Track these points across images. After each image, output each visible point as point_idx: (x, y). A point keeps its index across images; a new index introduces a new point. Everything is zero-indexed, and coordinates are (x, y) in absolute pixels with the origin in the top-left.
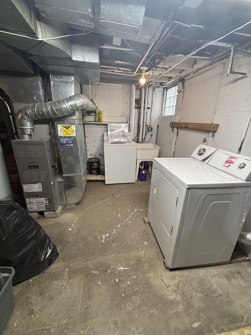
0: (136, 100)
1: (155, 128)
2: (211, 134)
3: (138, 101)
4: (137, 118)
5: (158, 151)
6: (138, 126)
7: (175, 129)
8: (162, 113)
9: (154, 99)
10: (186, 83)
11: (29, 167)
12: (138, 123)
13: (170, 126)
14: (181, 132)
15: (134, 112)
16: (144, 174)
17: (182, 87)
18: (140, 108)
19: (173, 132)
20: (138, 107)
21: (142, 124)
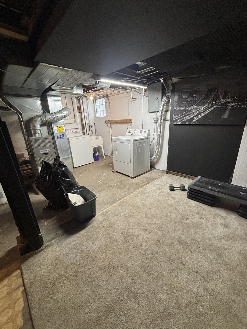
0: (77, 107)
1: (93, 126)
2: (130, 124)
3: (79, 108)
4: (80, 120)
5: (102, 139)
6: (82, 125)
7: (109, 124)
8: (95, 115)
9: (88, 106)
10: (110, 98)
11: (42, 154)
12: (82, 123)
13: (106, 123)
14: (113, 126)
15: (78, 115)
16: (97, 156)
17: (107, 100)
18: (81, 112)
19: (108, 126)
20: (80, 112)
21: (84, 123)
